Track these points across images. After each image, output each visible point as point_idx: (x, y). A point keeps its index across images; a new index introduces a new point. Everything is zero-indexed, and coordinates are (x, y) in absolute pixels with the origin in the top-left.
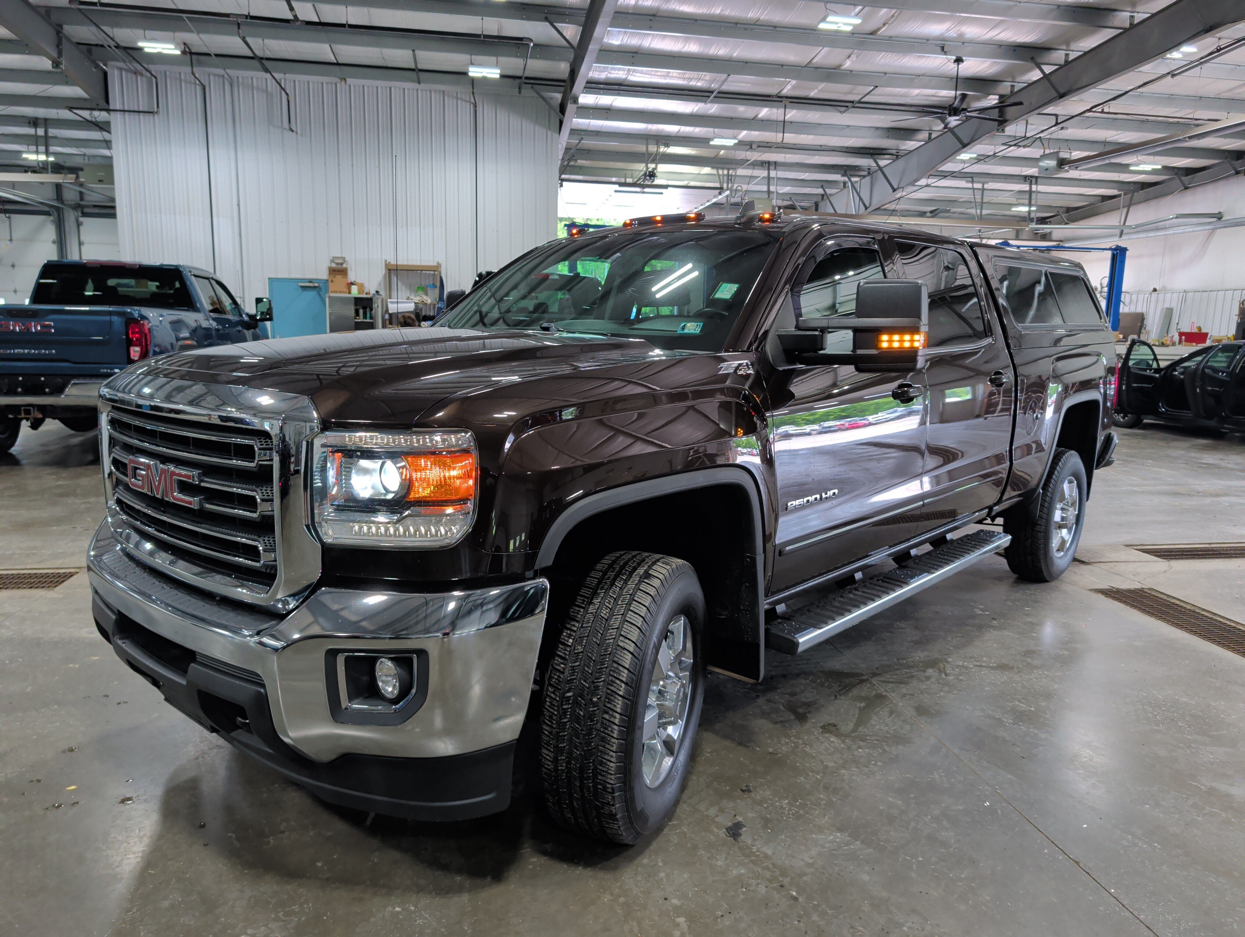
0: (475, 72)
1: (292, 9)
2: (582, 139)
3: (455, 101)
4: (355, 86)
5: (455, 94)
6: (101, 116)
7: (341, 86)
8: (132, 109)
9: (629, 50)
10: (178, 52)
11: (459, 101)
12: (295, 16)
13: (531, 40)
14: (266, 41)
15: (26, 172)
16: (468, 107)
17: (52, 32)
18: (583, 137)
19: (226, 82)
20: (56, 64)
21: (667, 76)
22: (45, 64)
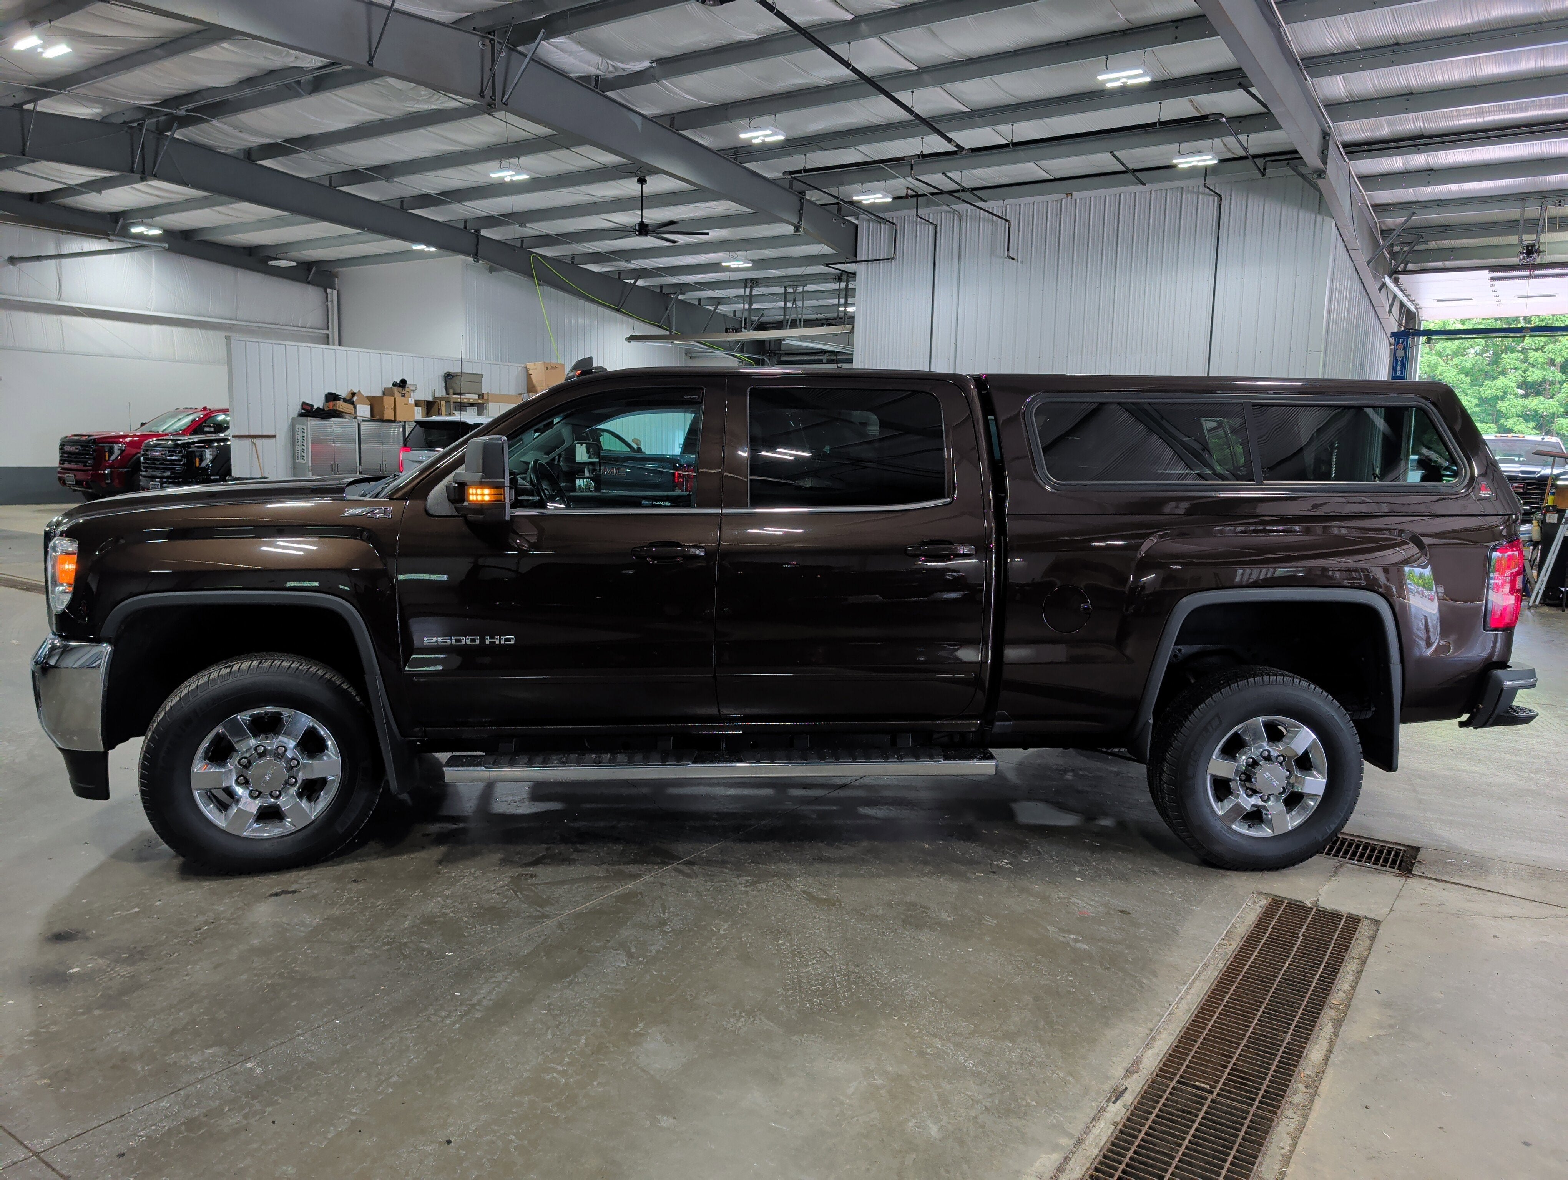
0: (1184, 163)
1: (949, 140)
2: (1414, 213)
3: (1195, 197)
4: (1081, 199)
5: (1196, 189)
6: (850, 267)
7: (1067, 202)
8: (874, 258)
9: (1395, 93)
10: (889, 200)
11: (1200, 196)
12: (957, 146)
13: (1222, 115)
14: (965, 172)
15: (822, 325)
16: (1211, 202)
17: (795, 199)
18: (1415, 211)
19: (956, 217)
20: (797, 228)
21: (1481, 113)
22: (789, 229)
